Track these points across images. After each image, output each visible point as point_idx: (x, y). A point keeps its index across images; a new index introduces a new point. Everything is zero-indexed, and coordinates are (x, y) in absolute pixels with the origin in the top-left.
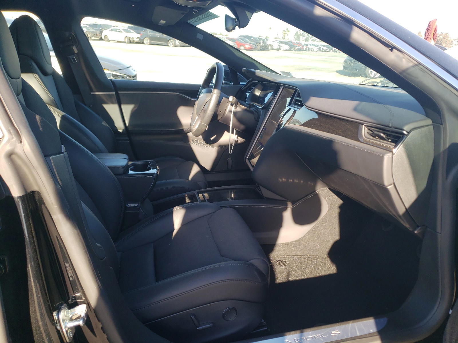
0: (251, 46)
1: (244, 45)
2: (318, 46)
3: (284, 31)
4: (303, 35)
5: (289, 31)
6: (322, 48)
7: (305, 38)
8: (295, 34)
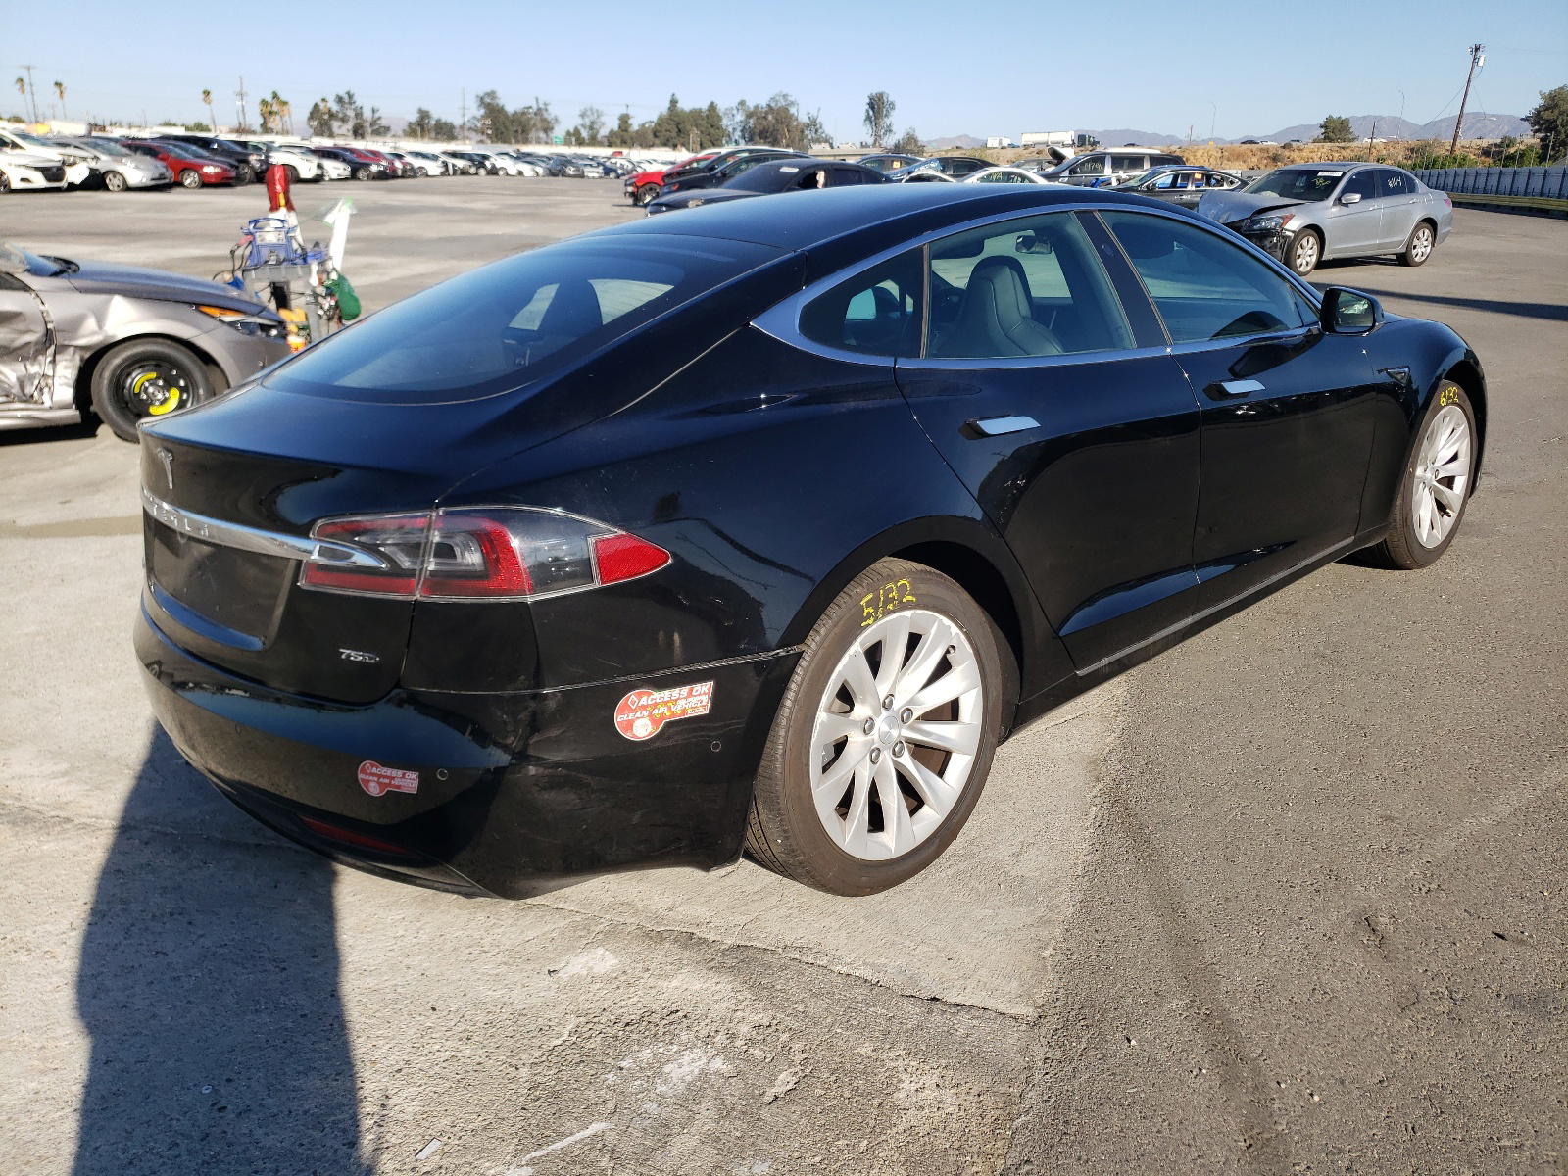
0: (225, 170)
1: (196, 168)
2: (435, 157)
3: (264, 103)
4: (340, 115)
5: (285, 103)
6: (453, 165)
7: (350, 125)
8: (311, 113)
